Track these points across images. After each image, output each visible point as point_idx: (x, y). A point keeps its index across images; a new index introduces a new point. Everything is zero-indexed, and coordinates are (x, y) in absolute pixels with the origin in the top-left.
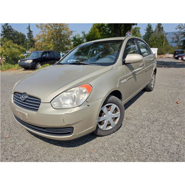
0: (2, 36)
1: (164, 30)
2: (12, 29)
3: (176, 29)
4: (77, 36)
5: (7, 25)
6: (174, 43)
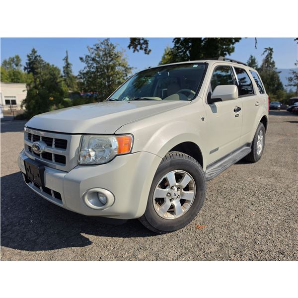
0: (26, 71)
1: (276, 66)
2: (43, 61)
3: (295, 64)
5: (34, 54)
6: (292, 86)
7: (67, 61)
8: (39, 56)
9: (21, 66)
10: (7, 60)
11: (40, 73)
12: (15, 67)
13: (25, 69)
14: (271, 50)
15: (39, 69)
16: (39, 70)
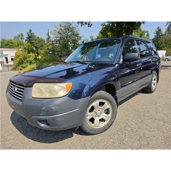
2: (35, 36)
4: (86, 40)
5: (30, 32)
7: (48, 35)
8: (33, 33)
9: (24, 39)
10: (16, 36)
11: (34, 43)
12: (20, 39)
13: (26, 40)
16: (33, 41)
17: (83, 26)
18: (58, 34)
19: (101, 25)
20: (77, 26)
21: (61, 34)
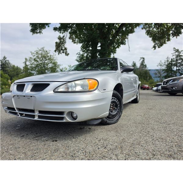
1: (147, 66)
2: (10, 63)
3: (157, 66)
5: (5, 60)
6: (157, 78)
7: (26, 64)
8: (8, 61)
14: (144, 58)
15: (7, 68)
17: (60, 54)
18: (33, 61)
19: (77, 54)
20: (55, 55)
21: (38, 61)
